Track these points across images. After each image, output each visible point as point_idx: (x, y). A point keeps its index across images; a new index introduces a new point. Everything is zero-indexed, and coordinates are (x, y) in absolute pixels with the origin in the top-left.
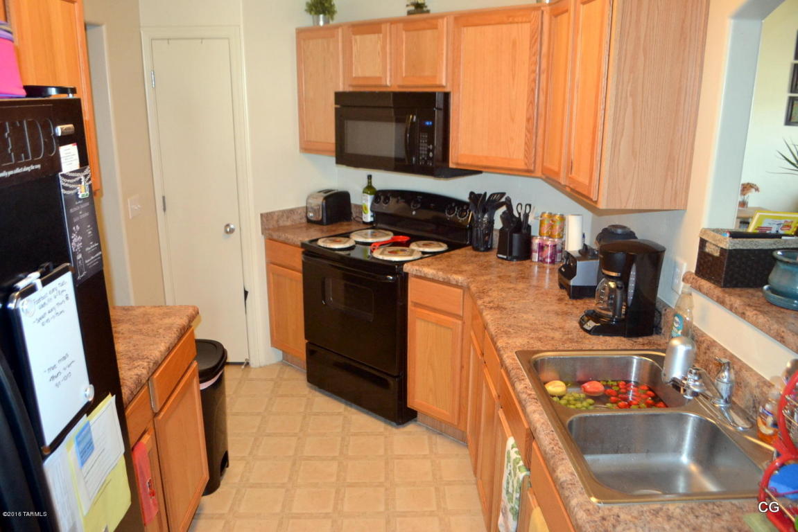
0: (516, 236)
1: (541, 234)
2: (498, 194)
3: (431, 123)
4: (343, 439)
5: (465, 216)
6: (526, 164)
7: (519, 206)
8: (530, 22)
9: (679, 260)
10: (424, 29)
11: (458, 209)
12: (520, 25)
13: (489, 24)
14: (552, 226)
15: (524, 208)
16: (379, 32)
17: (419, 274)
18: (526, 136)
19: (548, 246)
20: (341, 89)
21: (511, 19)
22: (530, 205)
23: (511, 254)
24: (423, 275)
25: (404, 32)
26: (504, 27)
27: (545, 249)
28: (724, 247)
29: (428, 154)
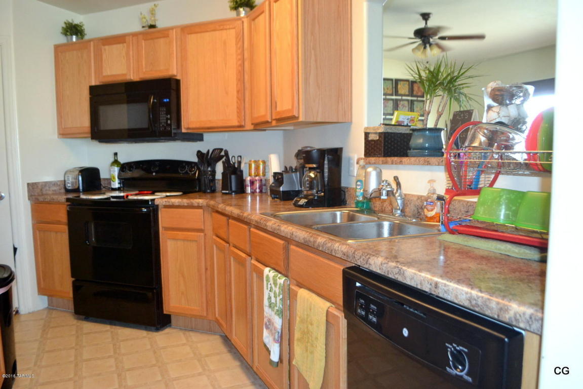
0: (233, 177)
1: (250, 175)
2: (218, 149)
3: (168, 100)
4: (114, 345)
5: (193, 171)
6: (238, 122)
7: (233, 158)
8: (234, 28)
9: (351, 155)
10: (158, 38)
11: (188, 167)
12: (228, 30)
13: (207, 31)
14: (257, 168)
15: (236, 159)
16: (124, 42)
17: (168, 204)
18: (237, 102)
19: (256, 180)
20: (93, 84)
21: (222, 27)
22: (241, 157)
23: (231, 189)
24: (171, 204)
25: (143, 41)
26: (217, 33)
27: (255, 183)
28: (381, 132)
29: (167, 121)
